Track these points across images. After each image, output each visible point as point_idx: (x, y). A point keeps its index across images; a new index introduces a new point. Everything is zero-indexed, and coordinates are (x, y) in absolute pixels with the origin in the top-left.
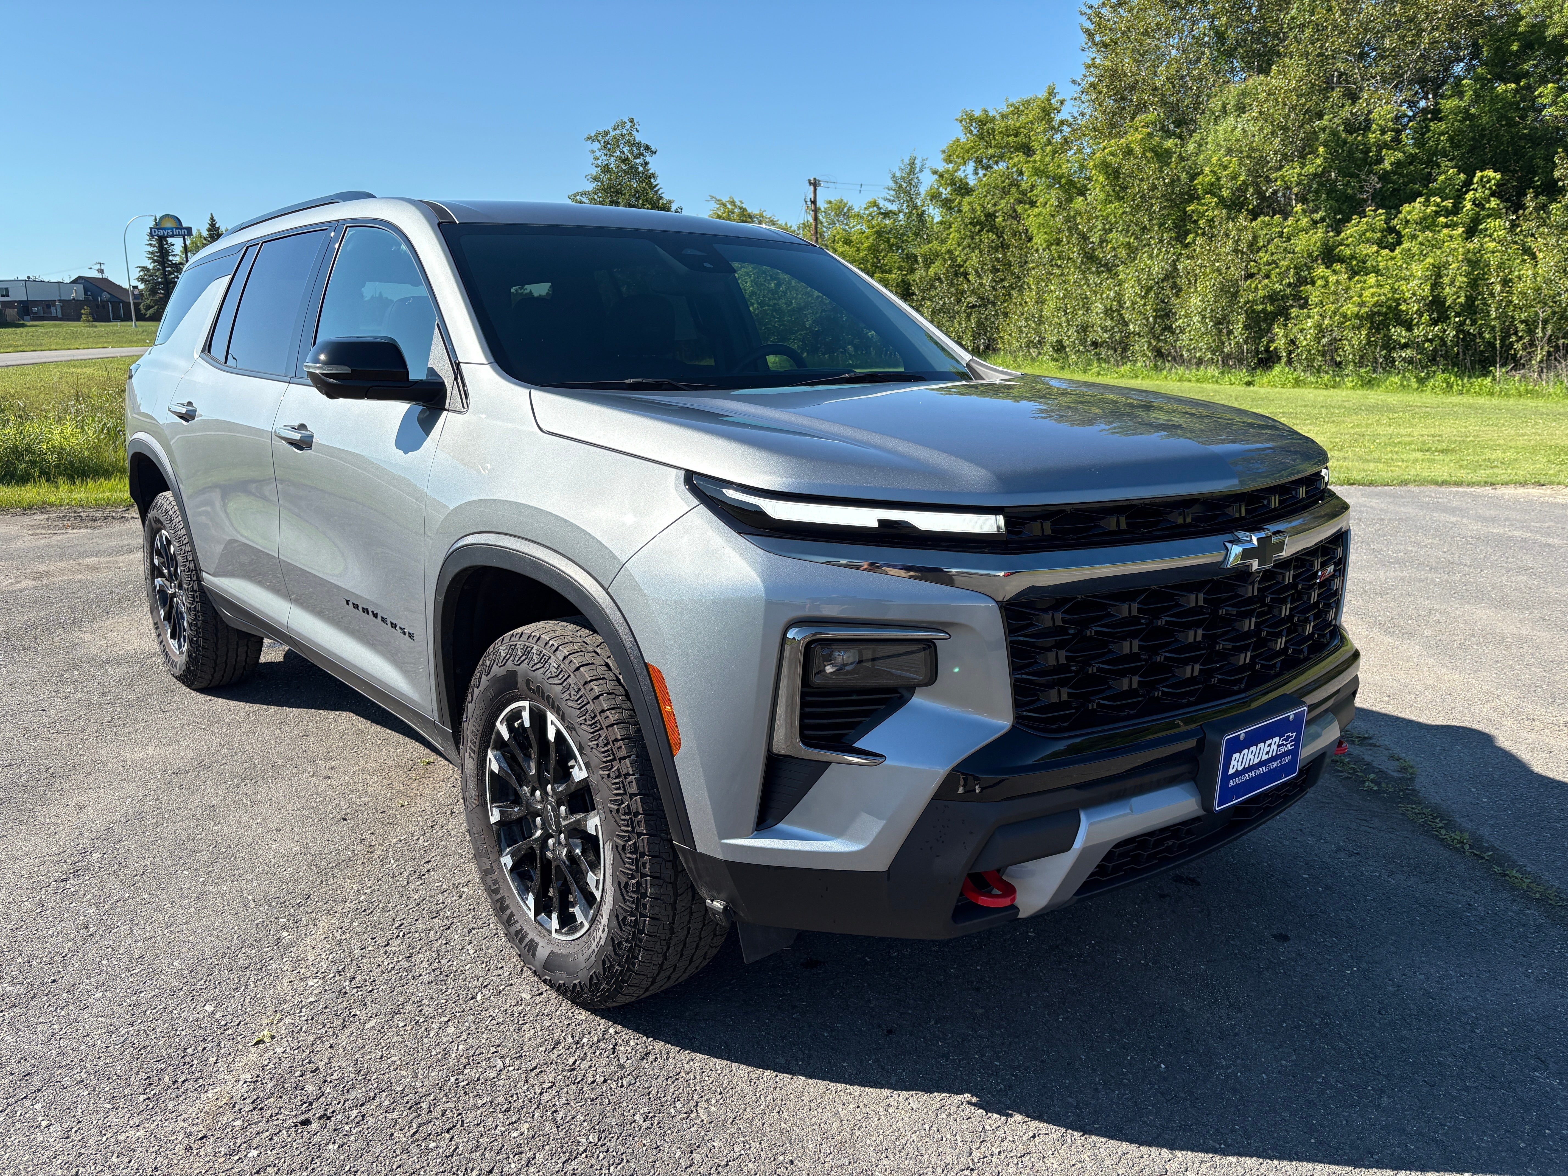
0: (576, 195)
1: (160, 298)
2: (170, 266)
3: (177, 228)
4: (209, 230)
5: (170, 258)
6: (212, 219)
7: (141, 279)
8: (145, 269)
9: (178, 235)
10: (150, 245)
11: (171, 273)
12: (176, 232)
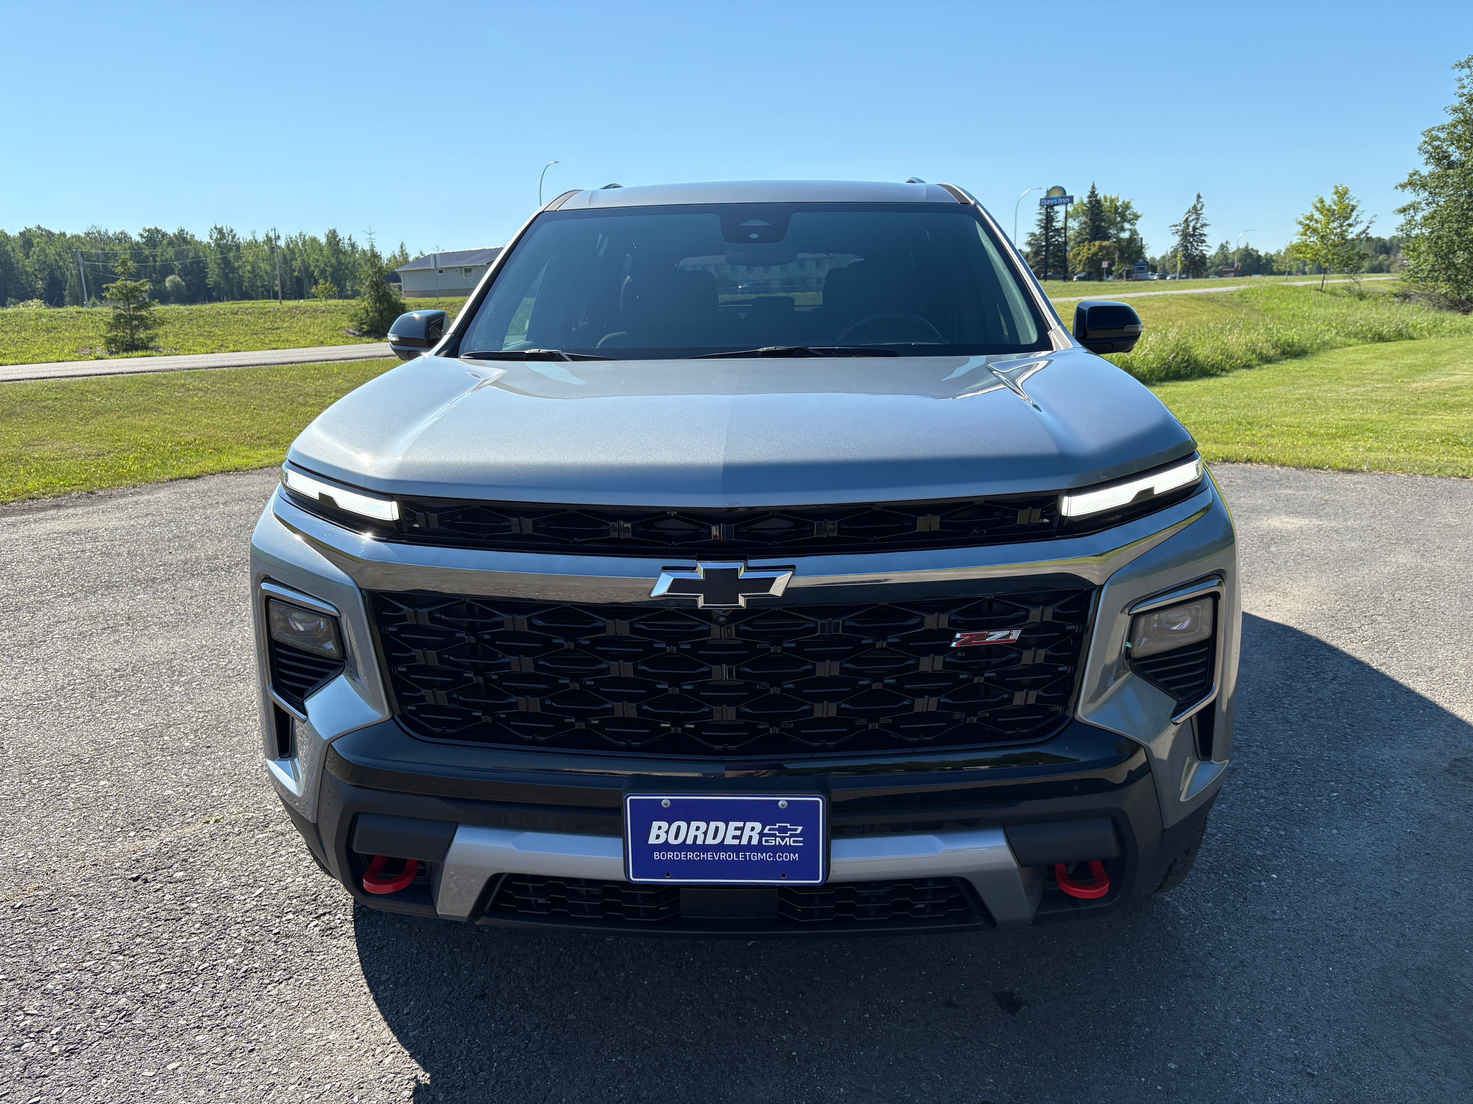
0: (1430, 131)
1: (1042, 259)
2: (1053, 231)
3: (1062, 198)
4: (1090, 197)
5: (1054, 224)
6: (1093, 187)
7: (1029, 244)
8: (1033, 235)
9: (1062, 203)
10: (1040, 213)
11: (1053, 237)
12: (1060, 201)
